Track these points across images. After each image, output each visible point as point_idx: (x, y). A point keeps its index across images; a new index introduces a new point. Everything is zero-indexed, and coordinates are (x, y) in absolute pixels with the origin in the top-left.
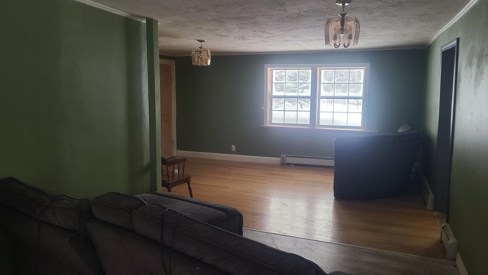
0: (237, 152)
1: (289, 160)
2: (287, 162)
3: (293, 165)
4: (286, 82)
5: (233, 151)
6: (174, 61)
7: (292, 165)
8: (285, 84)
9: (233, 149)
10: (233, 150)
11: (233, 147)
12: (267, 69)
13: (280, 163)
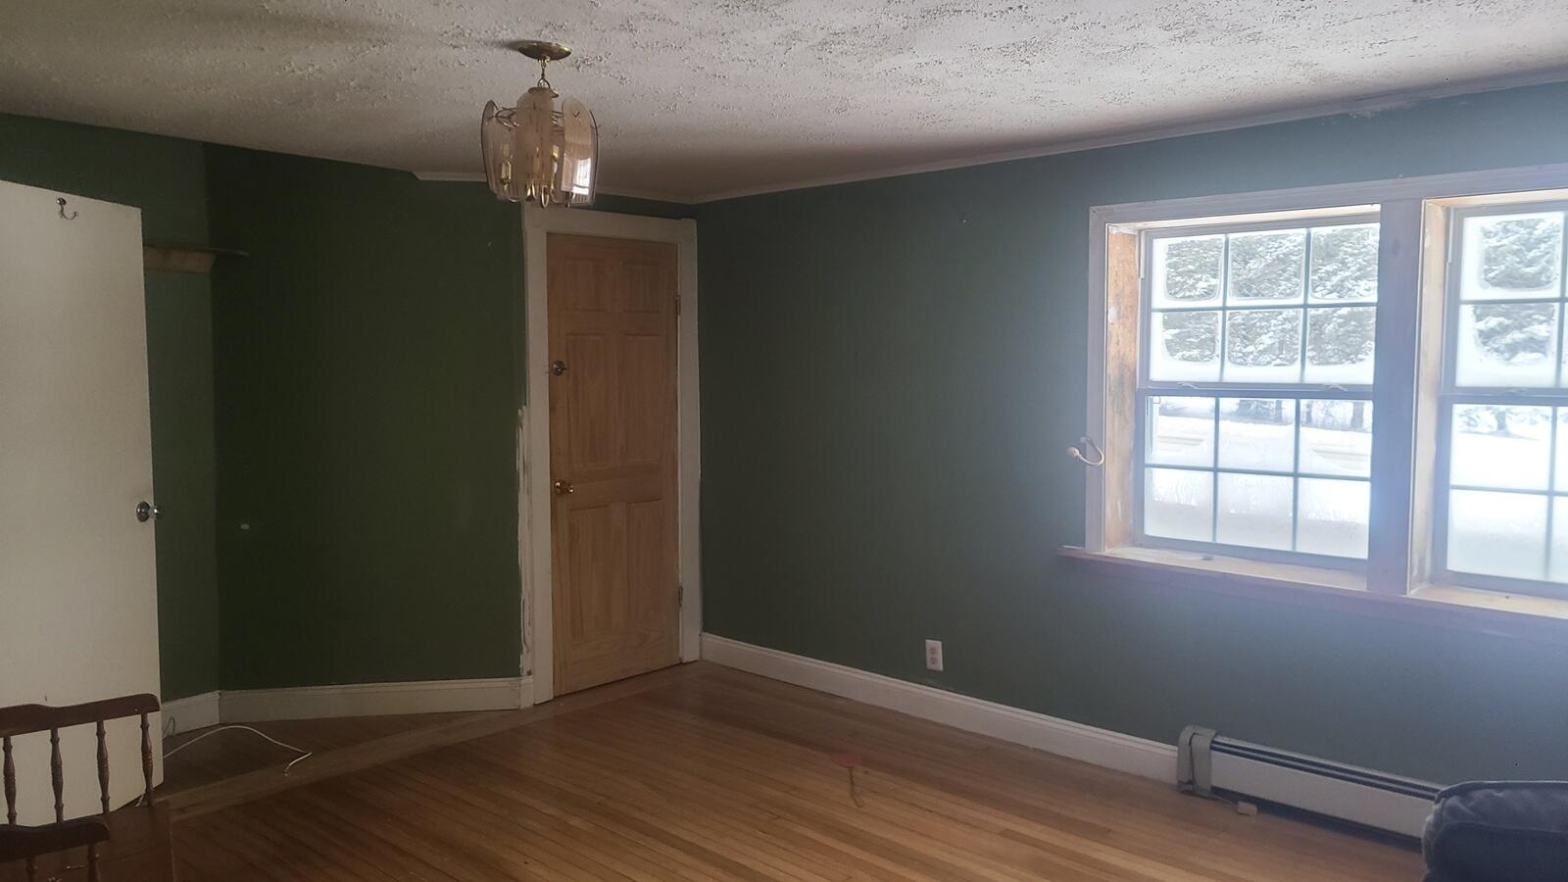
0: (954, 679)
1: (1229, 771)
2: (1215, 783)
3: (1253, 808)
4: (1228, 304)
5: (931, 671)
6: (692, 224)
7: (1243, 806)
8: (1220, 313)
9: (934, 661)
10: (930, 666)
11: (933, 651)
12: (1103, 235)
13: (1175, 782)
